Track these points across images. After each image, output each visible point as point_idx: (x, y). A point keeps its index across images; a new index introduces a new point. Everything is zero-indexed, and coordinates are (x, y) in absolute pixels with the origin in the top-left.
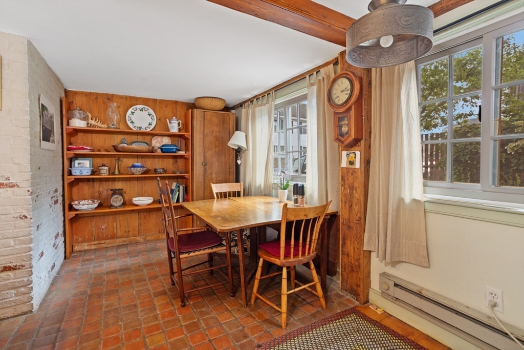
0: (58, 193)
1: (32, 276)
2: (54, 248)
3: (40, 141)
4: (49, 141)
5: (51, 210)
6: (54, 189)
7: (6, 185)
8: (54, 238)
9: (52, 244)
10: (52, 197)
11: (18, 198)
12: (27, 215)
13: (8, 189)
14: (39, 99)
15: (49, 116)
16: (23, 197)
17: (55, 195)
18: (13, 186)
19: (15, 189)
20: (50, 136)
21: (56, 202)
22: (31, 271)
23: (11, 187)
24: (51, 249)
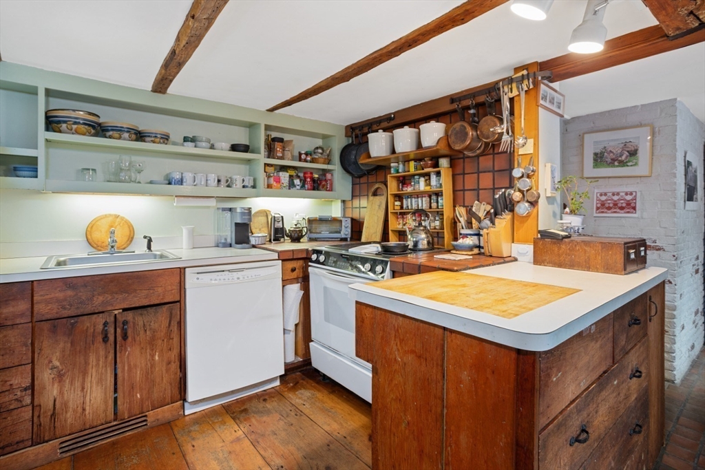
0: (699, 261)
1: (675, 345)
2: (694, 325)
3: (685, 201)
4: (692, 201)
5: (691, 280)
6: (695, 256)
7: (653, 248)
8: (694, 314)
9: (692, 321)
10: (694, 265)
11: (663, 261)
12: (671, 280)
13: (655, 252)
14: (685, 157)
15: (693, 171)
16: (669, 262)
17: (696, 262)
18: (659, 249)
19: (661, 252)
20: (694, 194)
21: (697, 271)
22: (674, 340)
23: (657, 250)
24: (691, 326)
